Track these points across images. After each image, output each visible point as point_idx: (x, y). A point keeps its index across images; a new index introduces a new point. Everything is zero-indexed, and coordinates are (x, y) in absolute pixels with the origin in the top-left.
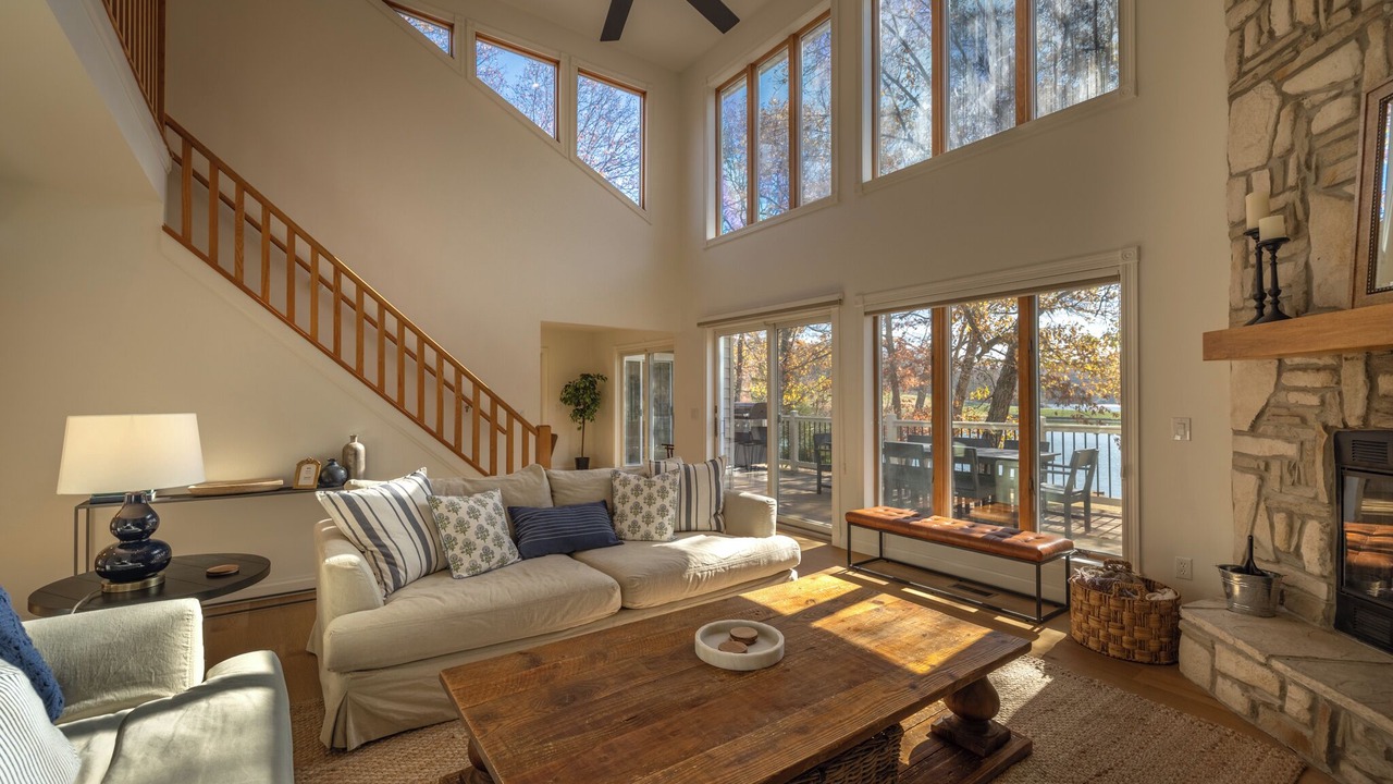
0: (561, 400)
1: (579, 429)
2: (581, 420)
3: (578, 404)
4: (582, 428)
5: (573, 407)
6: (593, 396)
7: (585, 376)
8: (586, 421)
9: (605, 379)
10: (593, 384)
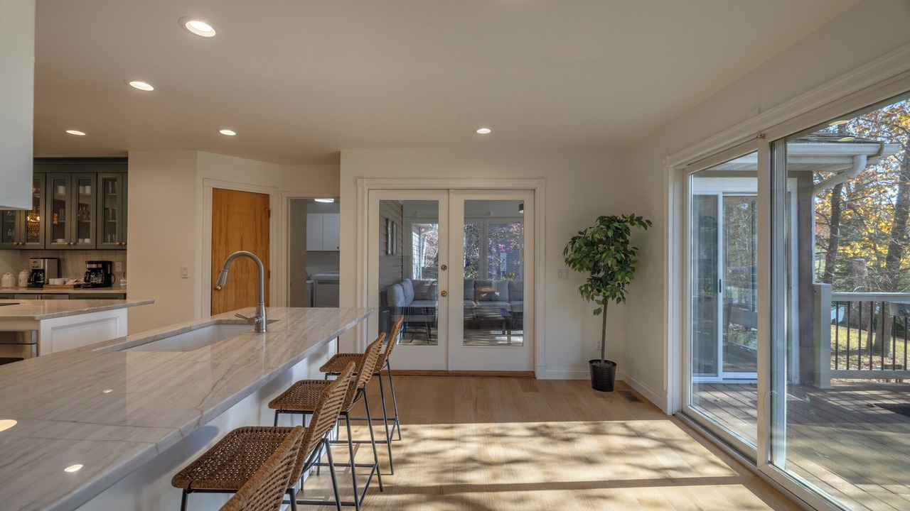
0: (568, 262)
1: (597, 312)
2: (601, 298)
3: (595, 269)
4: (602, 311)
5: (588, 274)
6: (621, 256)
7: (607, 221)
8: (610, 300)
9: (645, 224)
10: (621, 233)
